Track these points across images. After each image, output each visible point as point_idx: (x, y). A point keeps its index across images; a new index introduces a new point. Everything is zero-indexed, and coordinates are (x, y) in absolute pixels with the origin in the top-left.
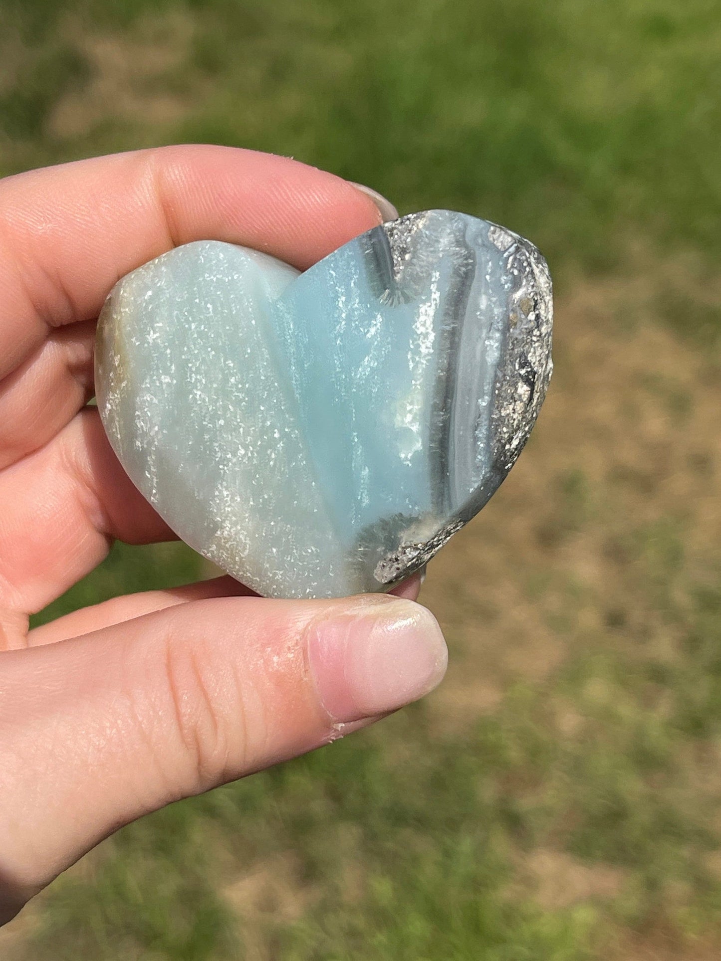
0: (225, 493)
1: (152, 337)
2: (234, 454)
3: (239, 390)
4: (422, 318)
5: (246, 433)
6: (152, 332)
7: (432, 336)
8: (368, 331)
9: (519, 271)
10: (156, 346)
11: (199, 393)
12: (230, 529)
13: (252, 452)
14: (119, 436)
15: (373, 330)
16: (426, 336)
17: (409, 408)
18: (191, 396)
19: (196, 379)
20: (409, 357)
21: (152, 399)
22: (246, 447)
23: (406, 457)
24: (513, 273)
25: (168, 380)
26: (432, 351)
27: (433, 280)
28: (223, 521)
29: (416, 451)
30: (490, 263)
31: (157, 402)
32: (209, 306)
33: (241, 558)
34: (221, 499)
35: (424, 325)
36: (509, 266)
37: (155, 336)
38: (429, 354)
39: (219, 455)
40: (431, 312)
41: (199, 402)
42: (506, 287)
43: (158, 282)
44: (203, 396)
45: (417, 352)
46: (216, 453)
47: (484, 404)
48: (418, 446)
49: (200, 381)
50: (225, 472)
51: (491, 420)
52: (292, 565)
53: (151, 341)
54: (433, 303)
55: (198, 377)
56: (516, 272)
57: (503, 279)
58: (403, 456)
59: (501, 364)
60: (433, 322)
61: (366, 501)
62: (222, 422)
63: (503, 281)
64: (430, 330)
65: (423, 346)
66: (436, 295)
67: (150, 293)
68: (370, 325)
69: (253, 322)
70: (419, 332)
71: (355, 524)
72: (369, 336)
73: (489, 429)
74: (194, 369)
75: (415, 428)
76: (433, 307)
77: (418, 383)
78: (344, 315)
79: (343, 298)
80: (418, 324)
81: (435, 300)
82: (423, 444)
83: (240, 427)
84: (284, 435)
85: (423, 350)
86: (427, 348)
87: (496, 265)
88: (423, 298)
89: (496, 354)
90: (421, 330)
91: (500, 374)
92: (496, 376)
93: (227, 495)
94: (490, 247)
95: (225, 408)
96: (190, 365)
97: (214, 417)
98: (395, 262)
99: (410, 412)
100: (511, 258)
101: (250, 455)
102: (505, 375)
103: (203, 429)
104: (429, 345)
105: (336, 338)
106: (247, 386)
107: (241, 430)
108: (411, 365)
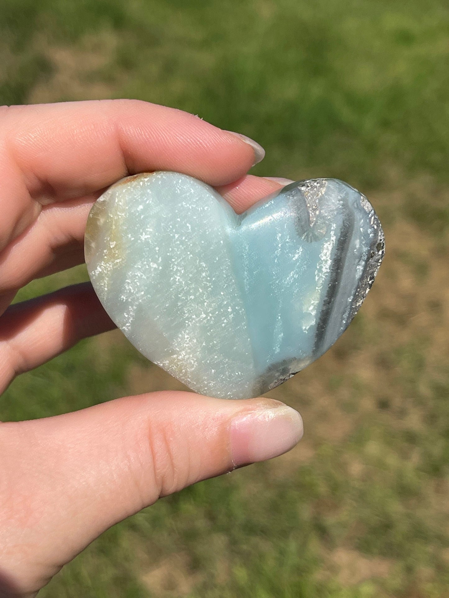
0: (186, 336)
1: (144, 237)
2: (198, 316)
3: (207, 281)
4: (325, 251)
5: (209, 305)
6: (144, 234)
7: (329, 262)
8: (294, 256)
9: (377, 226)
10: (147, 243)
11: (178, 278)
12: (184, 356)
13: (211, 317)
14: (106, 289)
15: (297, 256)
16: (326, 261)
17: (312, 302)
18: (172, 279)
19: (177, 269)
20: (316, 273)
21: (142, 276)
22: (206, 313)
23: (305, 329)
24: (374, 227)
25: (155, 266)
26: (329, 271)
27: (332, 228)
28: (181, 351)
29: (312, 325)
30: (362, 220)
31: (145, 278)
32: (188, 225)
33: (186, 372)
34: (183, 338)
35: (325, 255)
36: (372, 223)
37: (146, 237)
38: (327, 272)
39: (187, 315)
40: (330, 248)
41: (177, 283)
42: (371, 235)
43: (147, 200)
44: (181, 280)
45: (320, 270)
46: (185, 313)
47: (350, 300)
48: (313, 322)
49: (180, 271)
50: (189, 325)
51: (351, 308)
52: (222, 380)
53: (143, 239)
54: (332, 242)
55: (179, 268)
56: (375, 227)
57: (369, 231)
58: (304, 328)
59: (362, 278)
60: (331, 254)
61: (278, 350)
62: (192, 297)
63: (369, 232)
64: (328, 258)
65: (324, 267)
66: (334, 238)
67: (141, 207)
68: (295, 253)
69: (222, 242)
70: (322, 259)
71: (269, 362)
72: (294, 259)
73: (349, 314)
74: (176, 263)
75: (314, 313)
76: (331, 245)
77: (319, 289)
78: (280, 245)
79: (280, 235)
80: (322, 254)
81: (333, 241)
82: (316, 322)
83: (205, 302)
84: (233, 309)
85: (324, 270)
86: (326, 269)
87: (365, 221)
88: (327, 239)
89: (361, 274)
90: (324, 258)
91: (360, 284)
92: (358, 285)
93: (188, 338)
94: (362, 210)
95: (196, 290)
96: (173, 260)
97: (187, 293)
98: (311, 215)
99: (313, 304)
100: (373, 218)
101: (209, 318)
102: (362, 285)
103: (178, 299)
104: (328, 267)
105: (274, 258)
106: (214, 279)
107: (206, 304)
108: (317, 278)
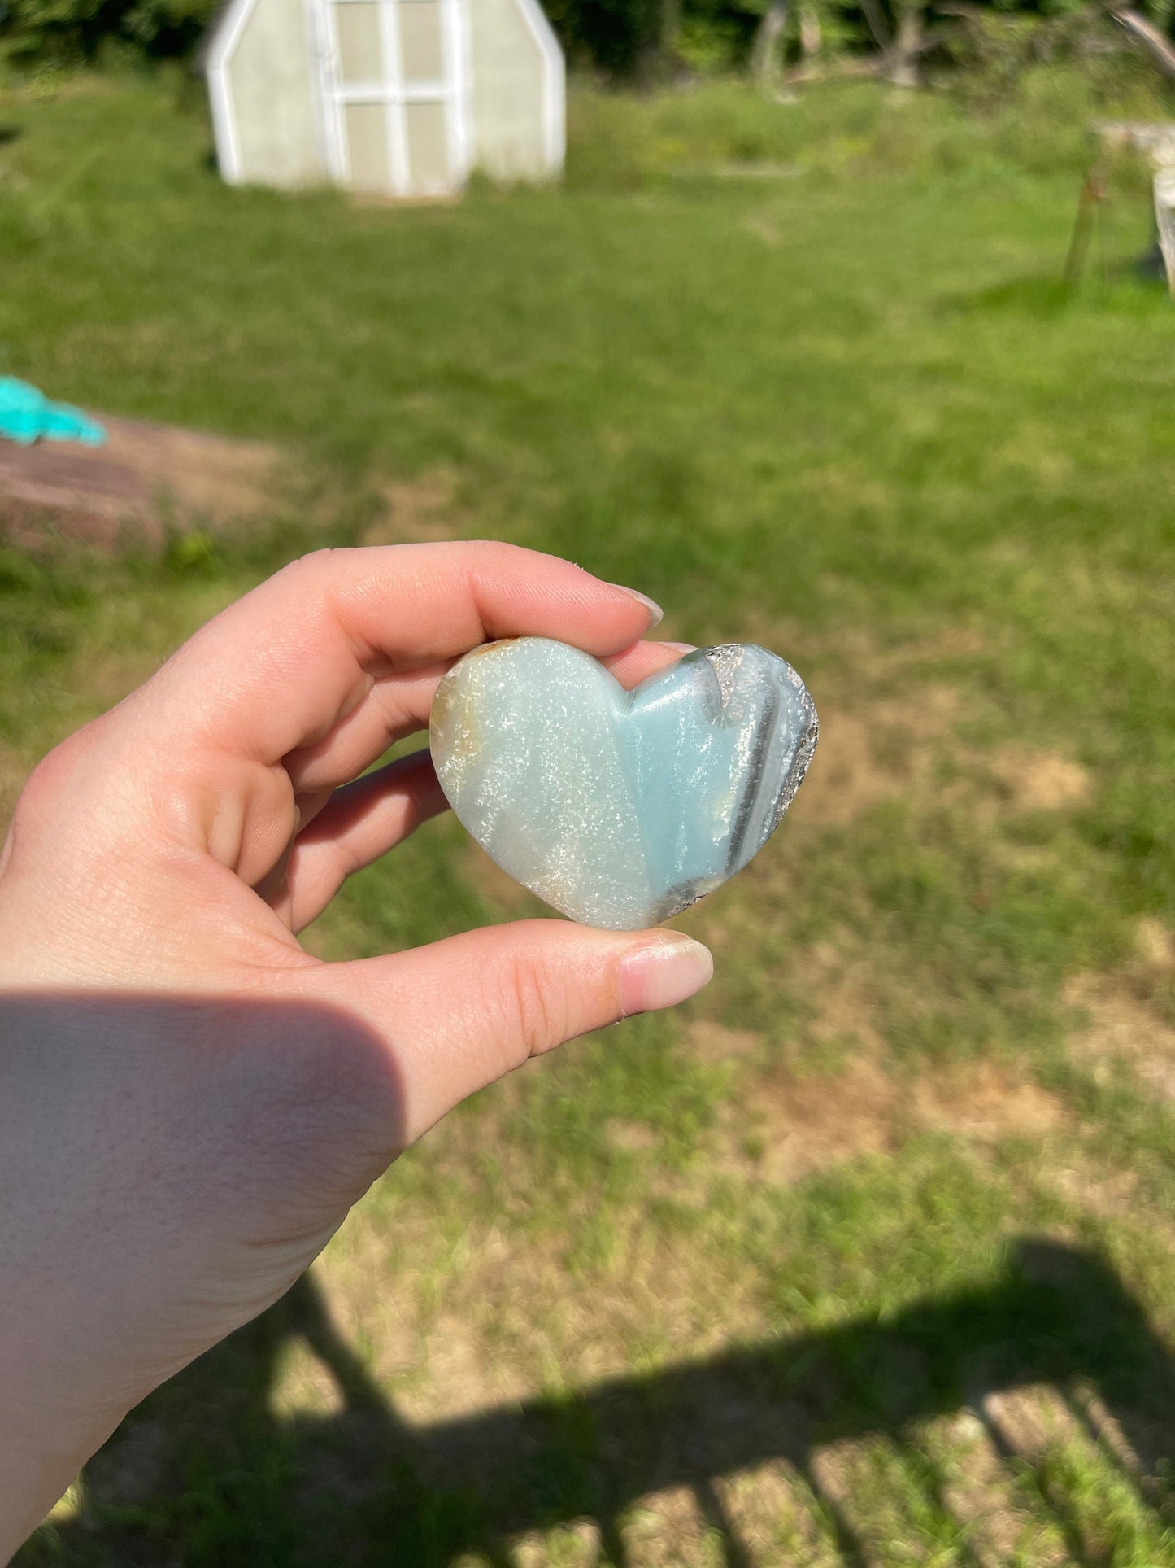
0: (562, 852)
1: (506, 724)
2: (577, 825)
3: (588, 780)
4: (742, 740)
5: (592, 812)
6: (506, 719)
7: (748, 754)
8: (702, 747)
9: (809, 706)
10: (510, 731)
11: (551, 776)
12: (560, 876)
13: (594, 827)
14: (458, 791)
15: (705, 747)
16: (743, 753)
17: (725, 807)
18: (543, 778)
19: (549, 766)
20: (730, 769)
21: (504, 774)
22: (589, 824)
23: (716, 841)
24: (805, 708)
25: (521, 761)
26: (746, 765)
27: (751, 710)
28: (556, 870)
29: (725, 836)
30: (790, 699)
31: (508, 776)
32: (563, 707)
33: (562, 895)
34: (557, 854)
35: (743, 745)
36: (802, 702)
37: (509, 723)
38: (745, 767)
39: (562, 824)
40: (749, 736)
41: (550, 783)
42: (801, 718)
43: (509, 676)
44: (555, 779)
45: (736, 765)
46: (560, 822)
47: (774, 803)
48: (727, 832)
49: (554, 768)
50: (565, 836)
51: (776, 813)
52: (609, 907)
53: (505, 727)
54: (751, 728)
55: (552, 764)
56: (807, 707)
57: (799, 712)
58: (714, 839)
59: (789, 774)
60: (750, 743)
61: (681, 868)
62: (570, 801)
63: (799, 714)
64: (746, 749)
65: (741, 761)
66: (753, 723)
67: (502, 685)
68: (703, 743)
69: (607, 730)
70: (738, 750)
71: (669, 882)
72: (702, 751)
73: (773, 820)
74: (548, 758)
75: (727, 820)
76: (750, 731)
77: (734, 789)
78: (683, 733)
79: (683, 719)
80: (738, 744)
81: (752, 726)
82: (730, 832)
83: (586, 807)
84: (624, 818)
85: (741, 764)
86: (743, 762)
87: (794, 701)
88: (744, 724)
89: (788, 768)
90: (741, 749)
91: (787, 782)
92: (785, 782)
93: (563, 854)
94: (789, 685)
95: (574, 792)
96: (544, 754)
97: (563, 797)
98: (723, 693)
99: (726, 809)
100: (804, 695)
101: (591, 828)
102: (790, 782)
103: (550, 803)
104: (745, 760)
105: (676, 751)
106: (597, 778)
107: (587, 810)
108: (731, 775)
